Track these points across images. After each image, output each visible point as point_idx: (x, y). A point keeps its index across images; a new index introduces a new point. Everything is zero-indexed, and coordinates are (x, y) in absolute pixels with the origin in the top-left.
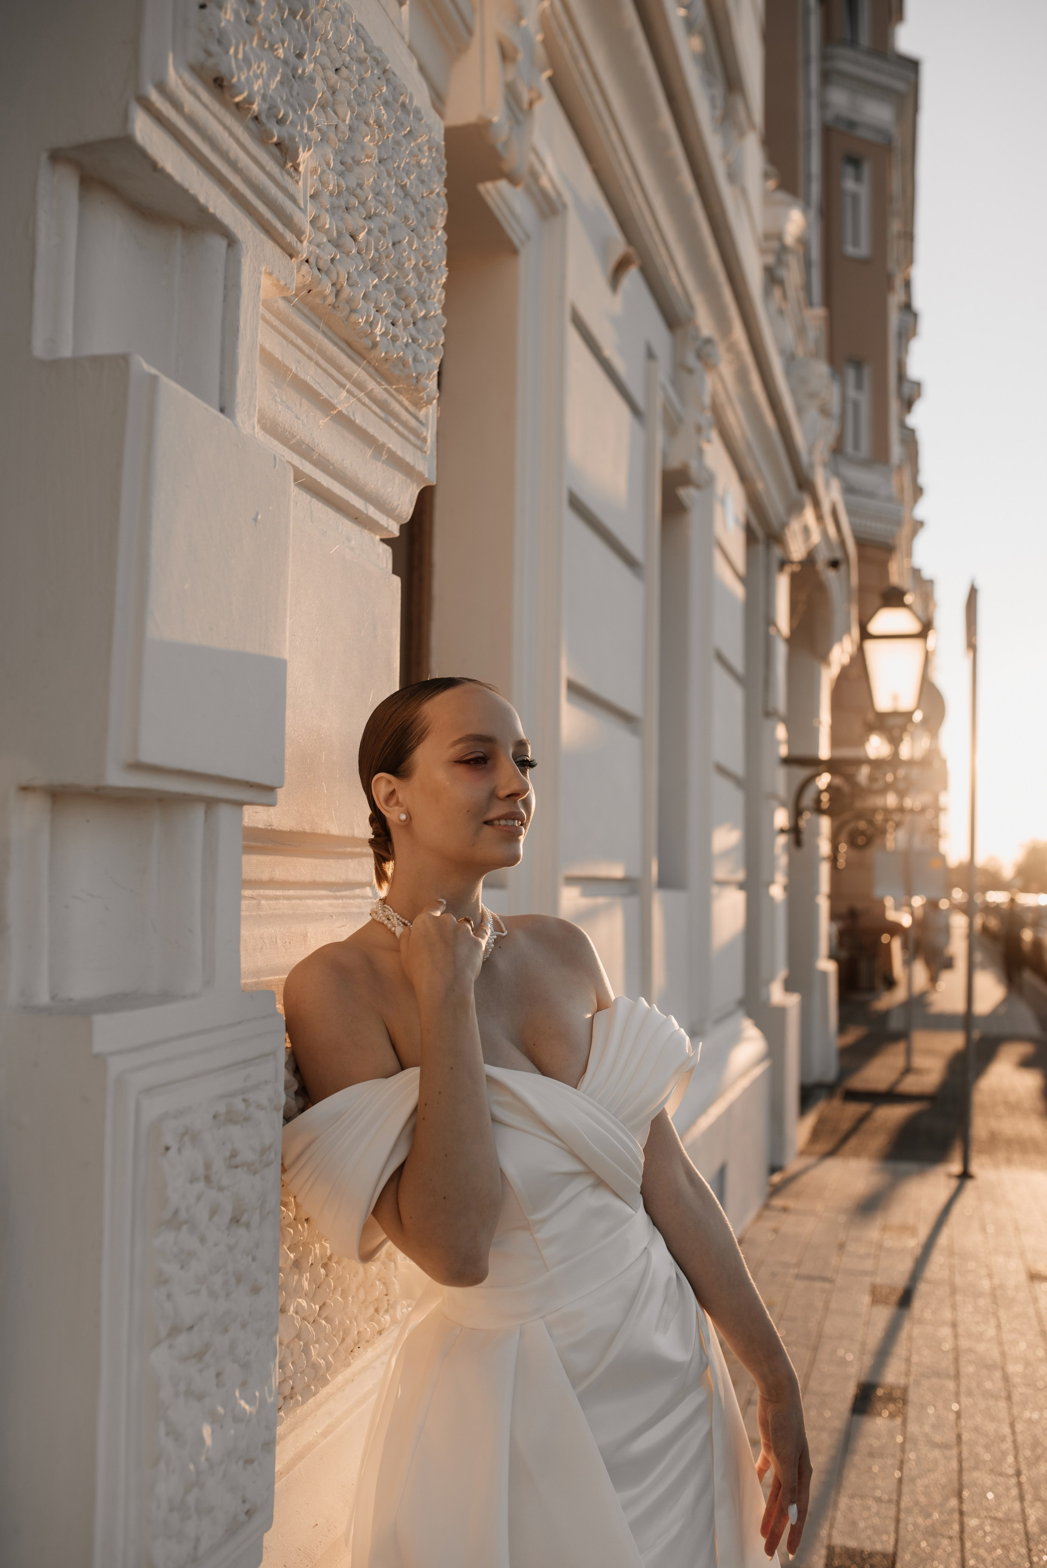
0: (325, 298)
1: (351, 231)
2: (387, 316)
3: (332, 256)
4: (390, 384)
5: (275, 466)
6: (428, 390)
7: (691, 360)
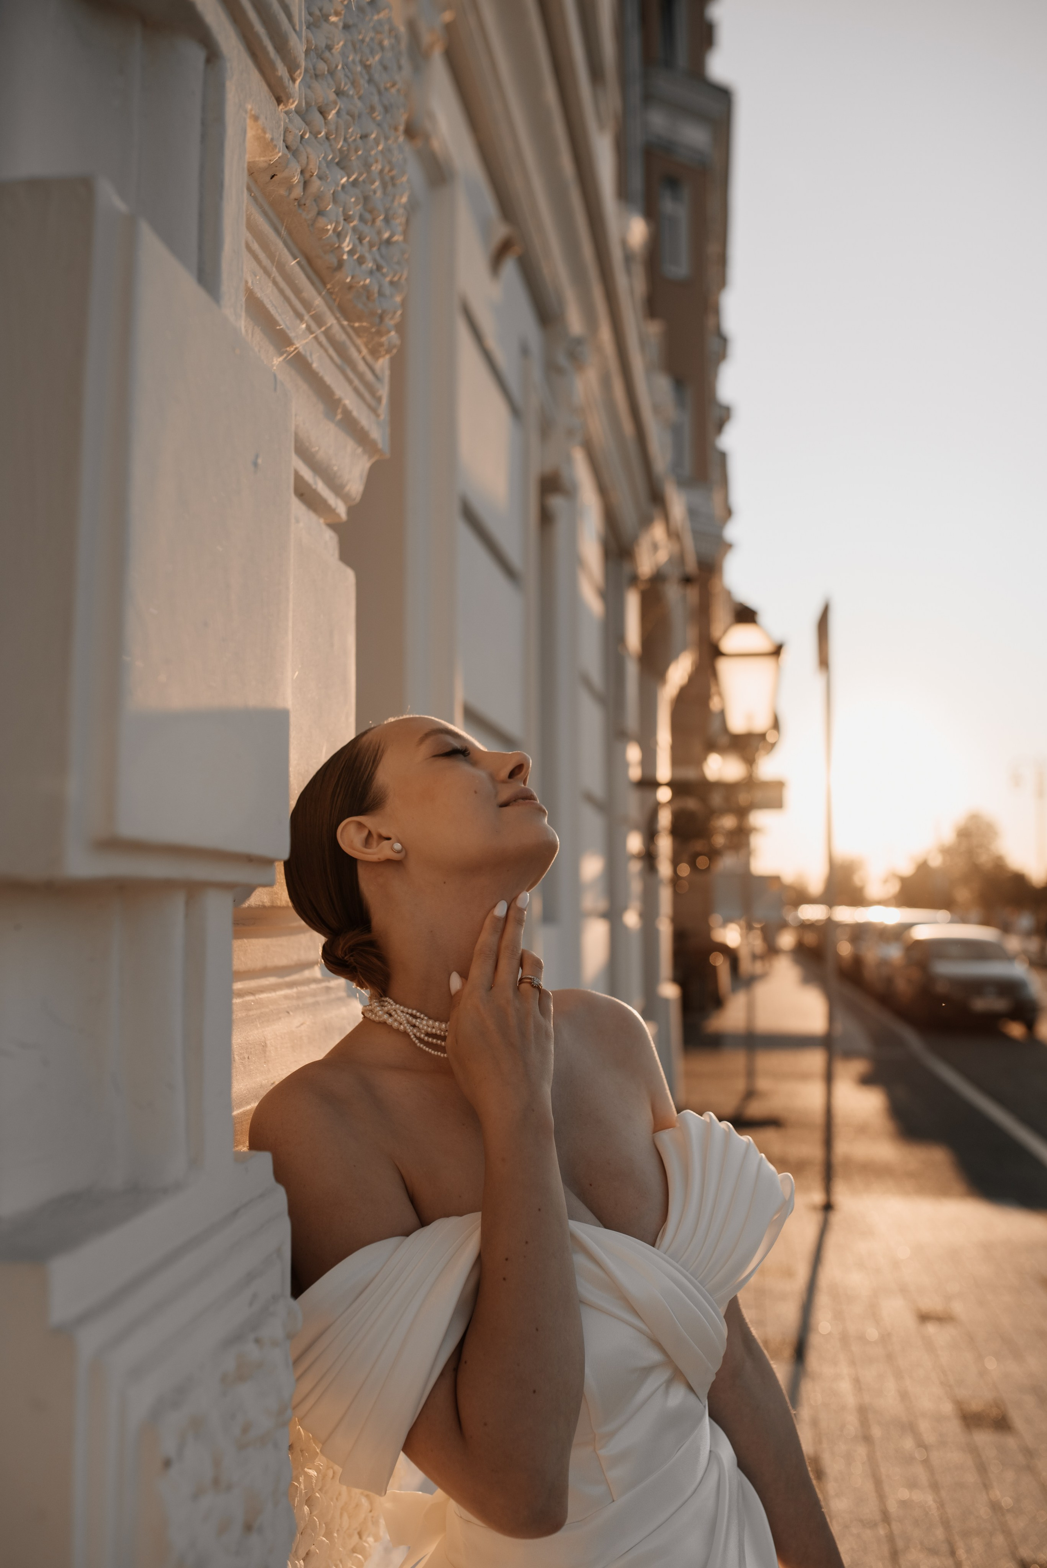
2: (354, 229)
3: (301, 132)
4: (350, 320)
5: (275, 389)
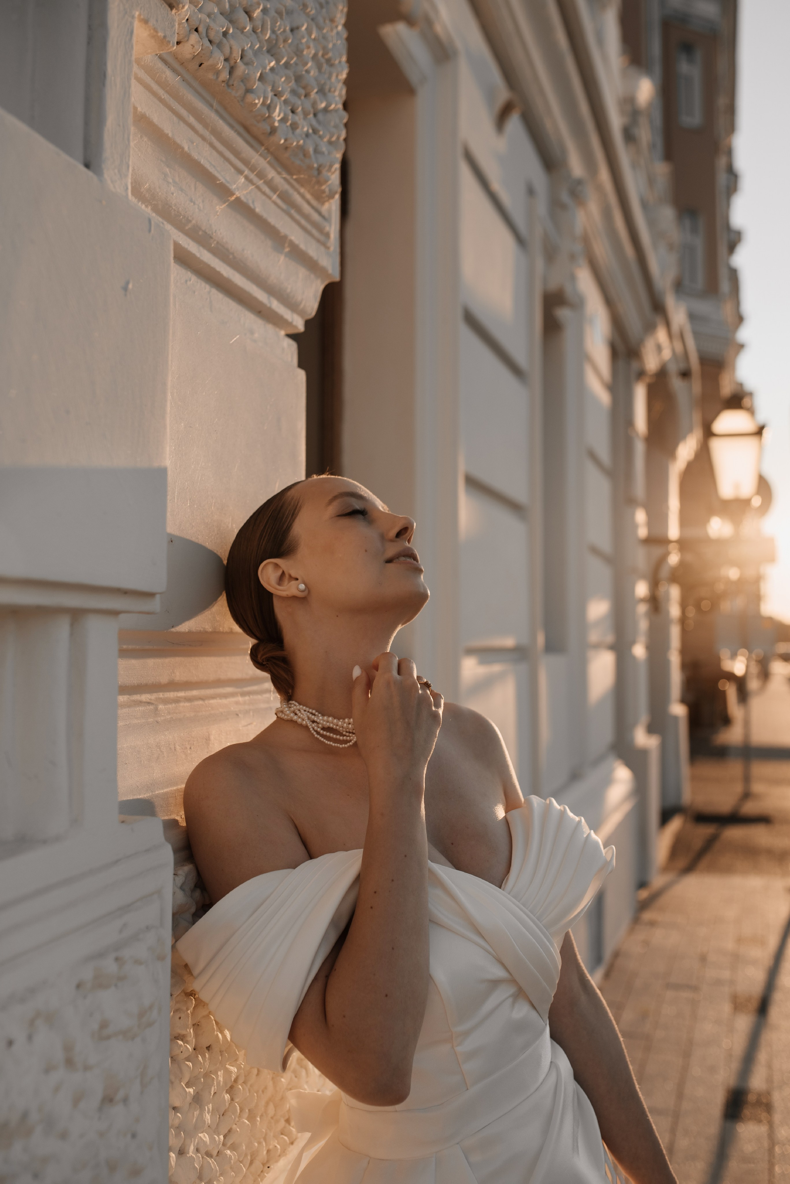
0: (218, 73)
1: (244, 6)
2: (286, 102)
3: (224, 29)
4: (291, 174)
6: (330, 182)
7: (565, 197)
